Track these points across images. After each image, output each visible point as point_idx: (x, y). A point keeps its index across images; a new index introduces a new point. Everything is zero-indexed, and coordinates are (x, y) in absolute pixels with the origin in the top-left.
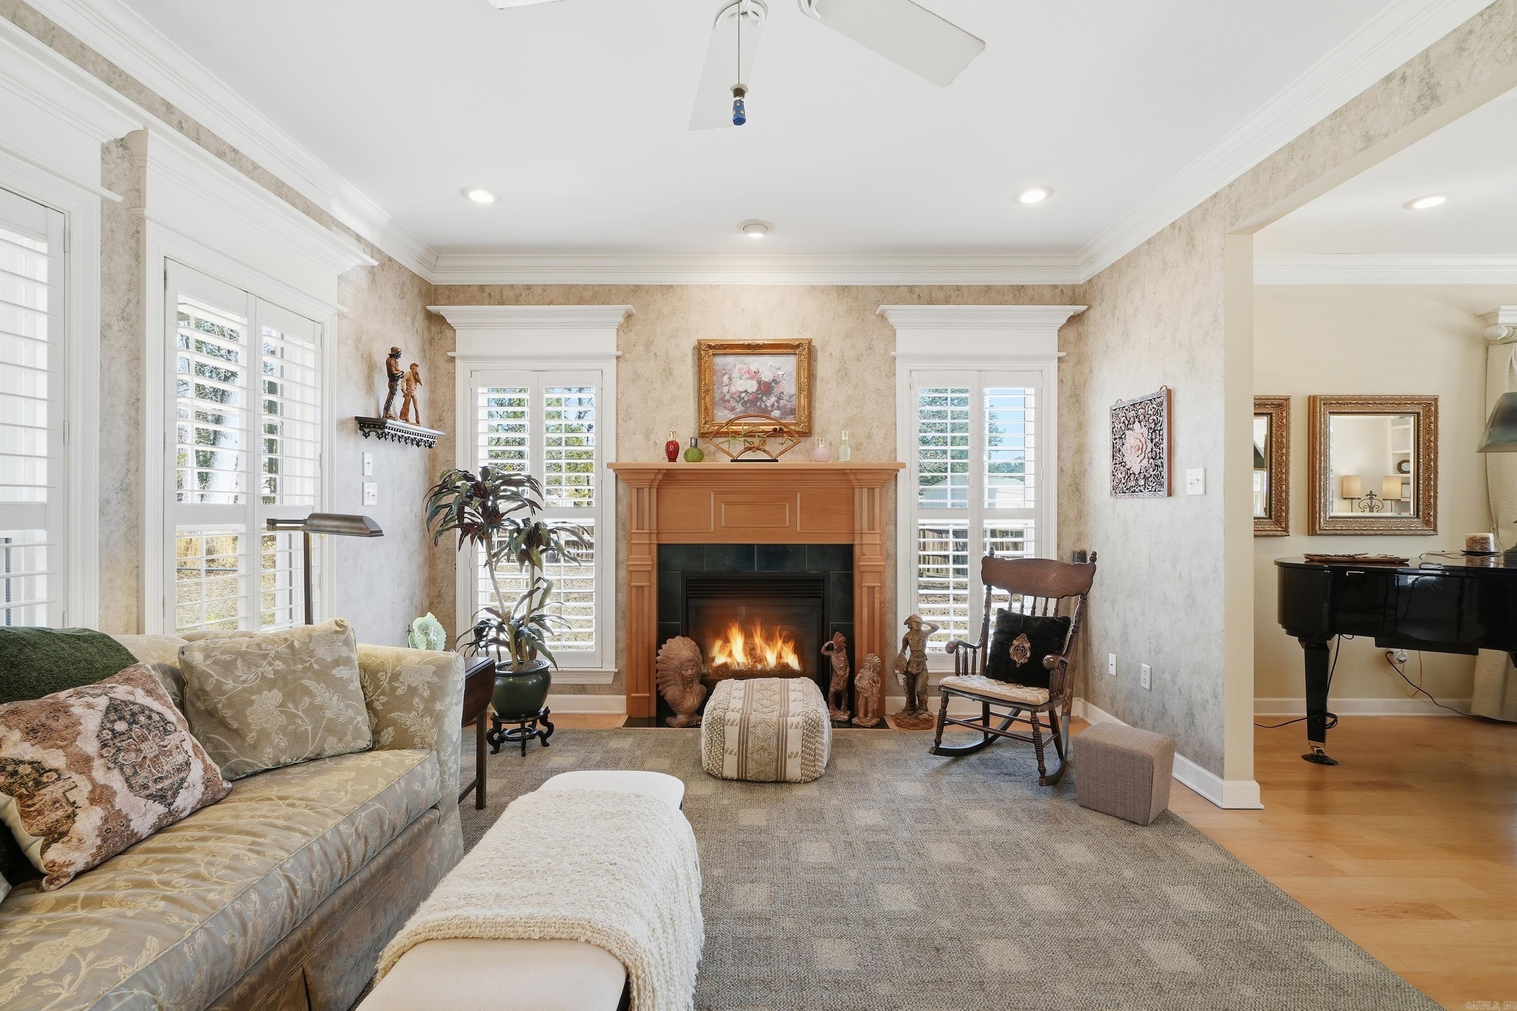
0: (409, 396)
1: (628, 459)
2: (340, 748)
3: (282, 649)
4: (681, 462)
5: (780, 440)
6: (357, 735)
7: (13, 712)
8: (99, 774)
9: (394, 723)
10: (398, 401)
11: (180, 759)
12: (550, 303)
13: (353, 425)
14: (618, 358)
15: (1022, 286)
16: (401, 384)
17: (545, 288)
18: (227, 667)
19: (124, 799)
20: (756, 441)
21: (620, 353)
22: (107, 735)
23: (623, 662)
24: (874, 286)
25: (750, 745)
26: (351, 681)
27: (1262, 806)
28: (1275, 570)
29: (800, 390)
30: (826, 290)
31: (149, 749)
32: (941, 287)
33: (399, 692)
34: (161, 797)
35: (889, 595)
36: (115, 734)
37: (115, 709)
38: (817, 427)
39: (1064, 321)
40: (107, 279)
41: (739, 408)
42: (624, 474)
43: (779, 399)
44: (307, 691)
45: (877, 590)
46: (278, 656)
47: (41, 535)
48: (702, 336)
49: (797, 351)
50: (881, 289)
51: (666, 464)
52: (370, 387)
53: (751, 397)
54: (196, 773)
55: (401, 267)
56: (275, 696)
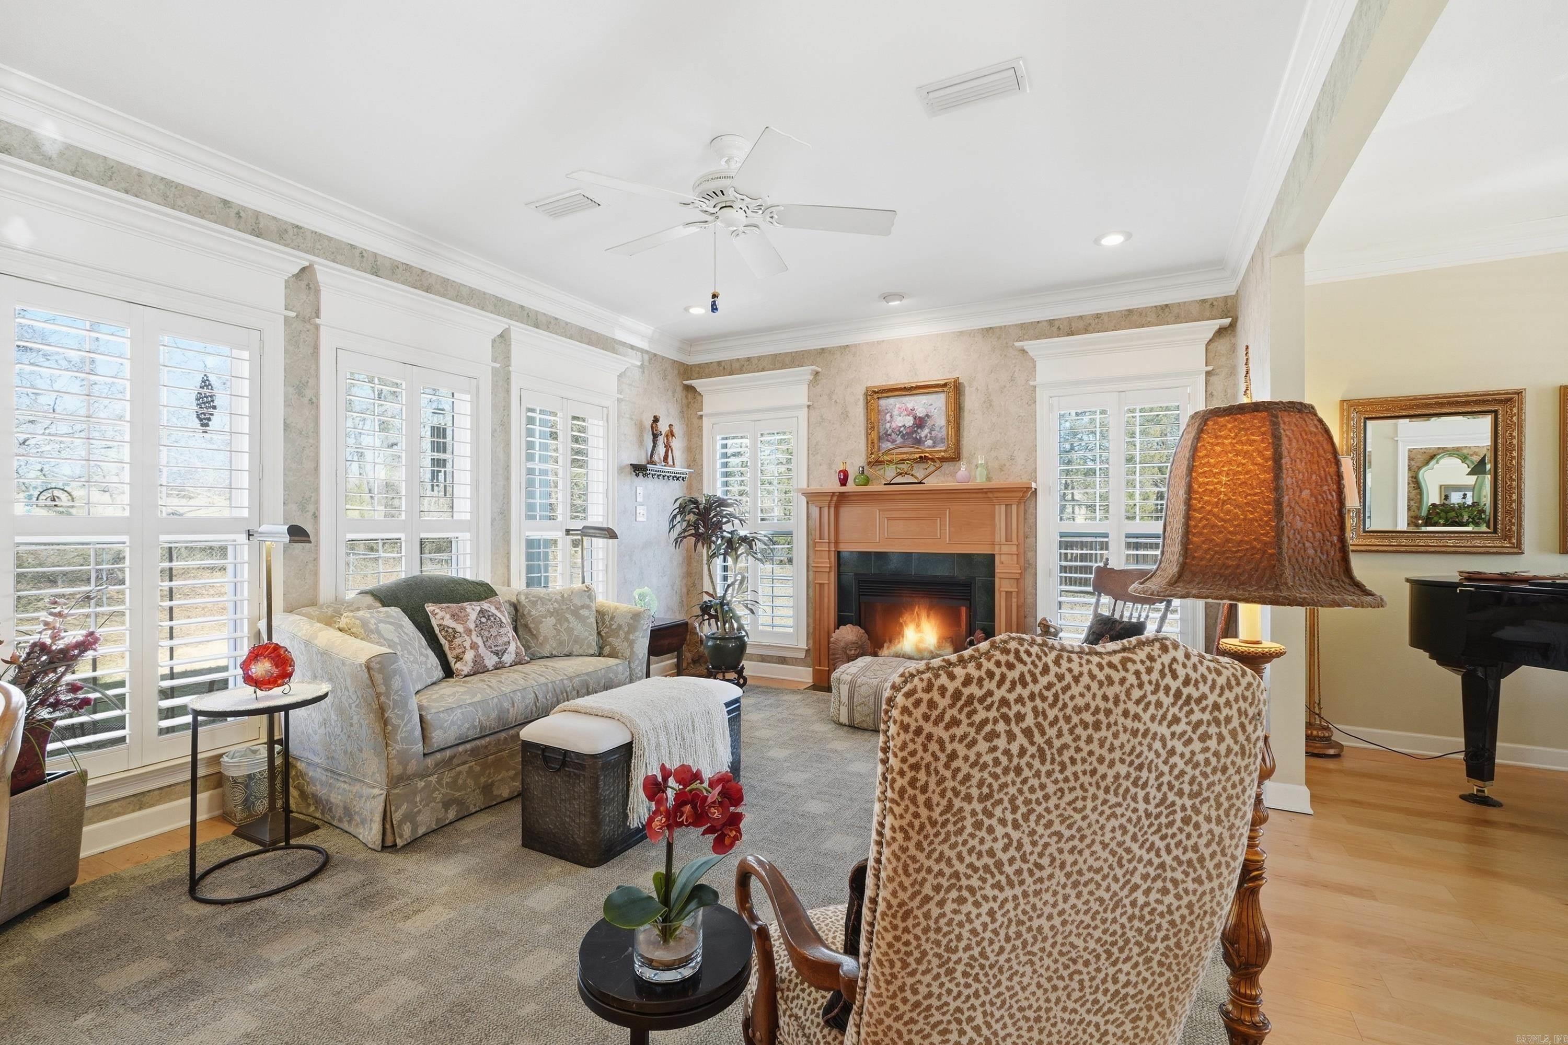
0: (668, 447)
1: (815, 487)
2: (581, 651)
3: (559, 597)
4: (851, 487)
5: (925, 466)
6: (589, 646)
7: (448, 607)
8: (474, 637)
9: (610, 644)
10: (661, 450)
11: (506, 639)
12: (763, 370)
13: (629, 469)
14: (809, 406)
15: (1167, 305)
16: (661, 440)
17: (759, 358)
18: (534, 603)
19: (482, 650)
20: (905, 467)
21: (809, 403)
22: (478, 622)
23: (811, 642)
24: (1016, 325)
25: (855, 700)
26: (588, 617)
27: (1311, 812)
28: (1408, 586)
29: (948, 422)
30: (971, 333)
31: (494, 632)
32: (1081, 317)
33: (613, 627)
34: (497, 654)
35: (1030, 600)
36: (481, 623)
37: (481, 611)
38: (965, 452)
39: (1210, 335)
40: (494, 406)
41: (899, 440)
42: (812, 497)
43: (932, 430)
44: (567, 620)
45: (1014, 594)
46: (556, 601)
47: (467, 535)
48: (870, 384)
49: (945, 389)
50: (1022, 326)
51: (838, 488)
52: (641, 442)
53: (908, 430)
54: (512, 648)
55: (663, 358)
56: (551, 621)
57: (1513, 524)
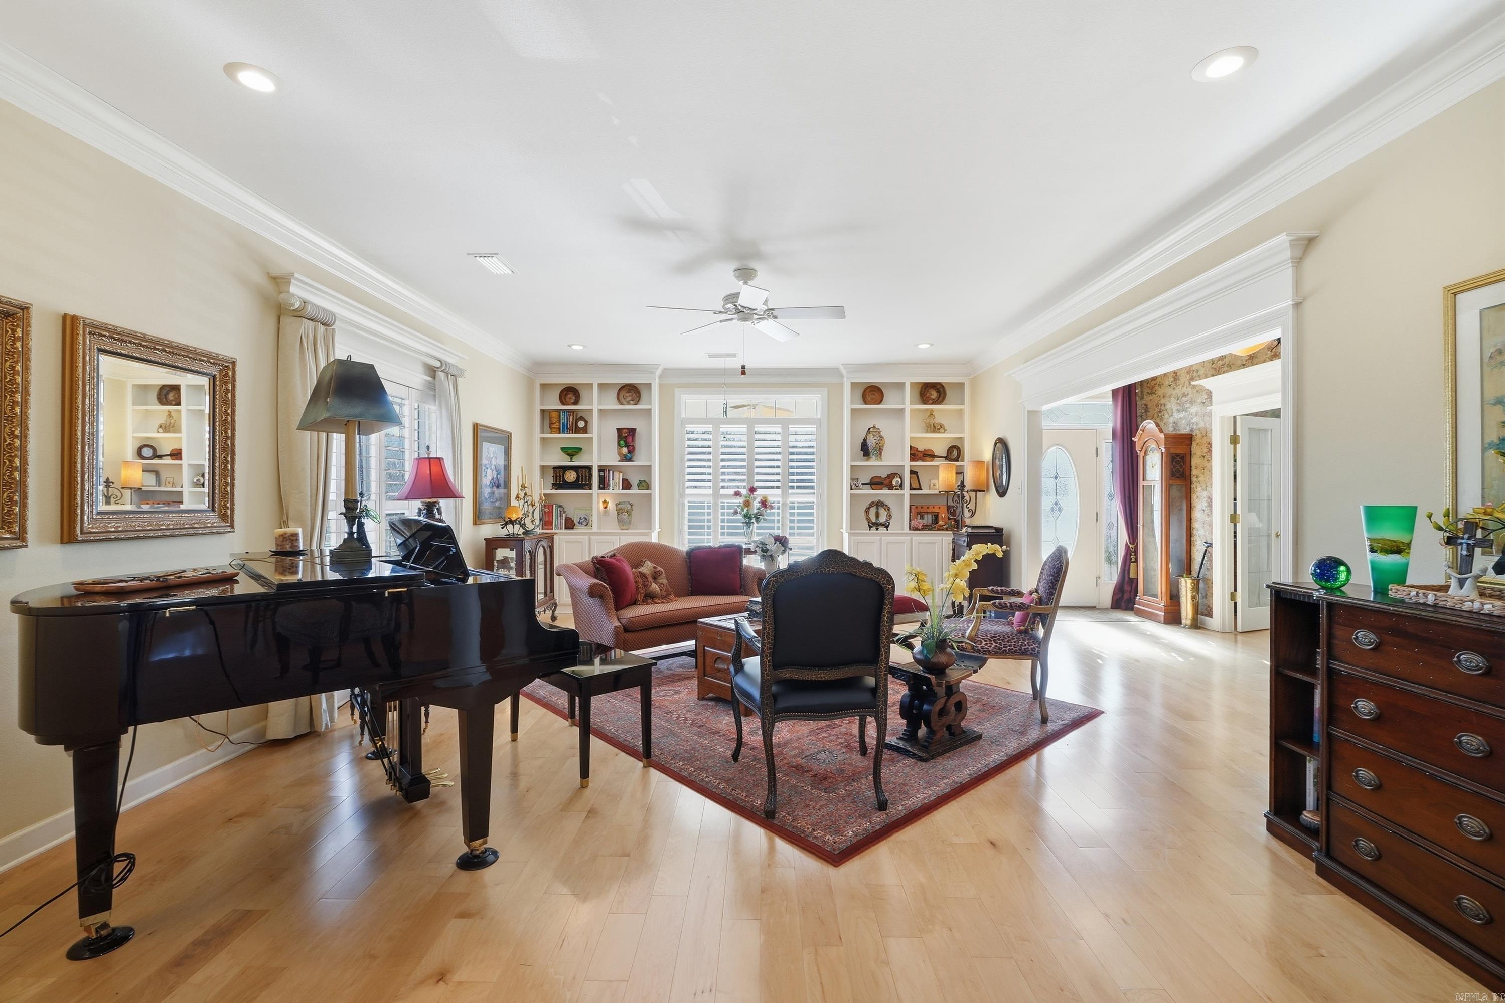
57: (15, 503)
